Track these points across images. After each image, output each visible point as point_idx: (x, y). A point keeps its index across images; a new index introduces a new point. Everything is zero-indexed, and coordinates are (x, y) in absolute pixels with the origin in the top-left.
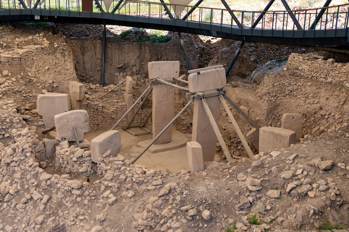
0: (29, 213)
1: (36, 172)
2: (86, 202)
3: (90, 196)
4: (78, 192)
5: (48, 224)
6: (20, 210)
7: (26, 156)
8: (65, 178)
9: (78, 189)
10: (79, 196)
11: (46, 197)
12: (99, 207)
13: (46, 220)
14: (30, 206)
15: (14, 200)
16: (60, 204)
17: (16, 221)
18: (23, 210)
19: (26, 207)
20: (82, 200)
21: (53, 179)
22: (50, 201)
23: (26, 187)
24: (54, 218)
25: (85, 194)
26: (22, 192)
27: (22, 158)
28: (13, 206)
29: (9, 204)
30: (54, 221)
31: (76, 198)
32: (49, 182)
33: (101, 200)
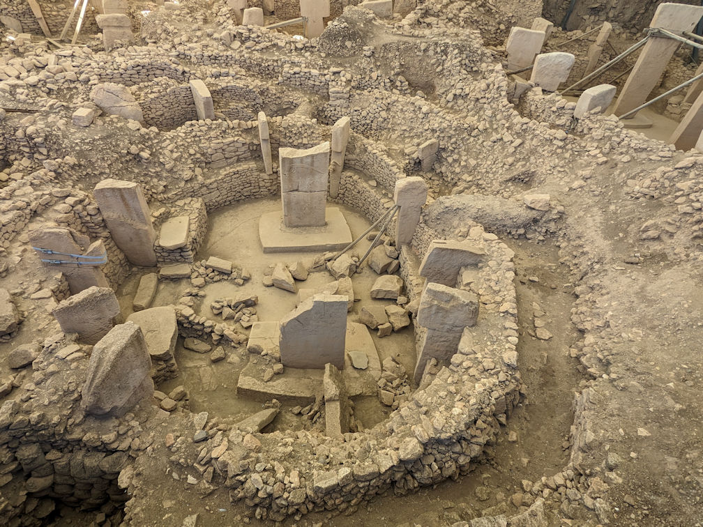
0: (495, 153)
1: (509, 113)
2: (567, 155)
3: (573, 151)
4: (561, 144)
5: (517, 167)
6: (487, 147)
7: (501, 95)
8: (544, 126)
9: (561, 140)
10: (560, 147)
11: (518, 141)
12: (582, 164)
13: (515, 163)
14: (498, 146)
15: (481, 136)
16: (533, 152)
17: (481, 157)
18: (490, 149)
19: (493, 146)
20: (563, 153)
21: (530, 125)
22: (522, 146)
23: (495, 126)
24: (524, 163)
25: (567, 147)
26: (490, 130)
27: (496, 96)
28: (480, 142)
29: (476, 139)
30: (523, 166)
31: (556, 149)
32: (525, 127)
33: (586, 157)
